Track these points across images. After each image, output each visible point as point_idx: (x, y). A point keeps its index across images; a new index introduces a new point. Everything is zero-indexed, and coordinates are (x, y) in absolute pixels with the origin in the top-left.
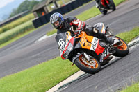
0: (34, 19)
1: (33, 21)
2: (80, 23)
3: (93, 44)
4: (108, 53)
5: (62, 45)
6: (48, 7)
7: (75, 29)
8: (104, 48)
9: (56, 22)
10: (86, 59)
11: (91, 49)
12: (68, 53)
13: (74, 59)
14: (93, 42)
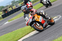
0: (3, 14)
1: (2, 15)
2: (34, 10)
3: (40, 19)
5: (27, 19)
6: (9, 9)
7: (32, 13)
8: (45, 21)
9: (24, 10)
10: (38, 26)
11: (40, 21)
12: (30, 23)
14: (40, 18)
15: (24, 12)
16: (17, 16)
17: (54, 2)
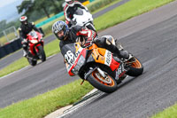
4: (124, 70)
5: (71, 58)
8: (119, 63)
11: (106, 63)
13: (86, 75)
14: (106, 56)
15: (62, 39)
16: (11, 65)
17: (117, 24)
